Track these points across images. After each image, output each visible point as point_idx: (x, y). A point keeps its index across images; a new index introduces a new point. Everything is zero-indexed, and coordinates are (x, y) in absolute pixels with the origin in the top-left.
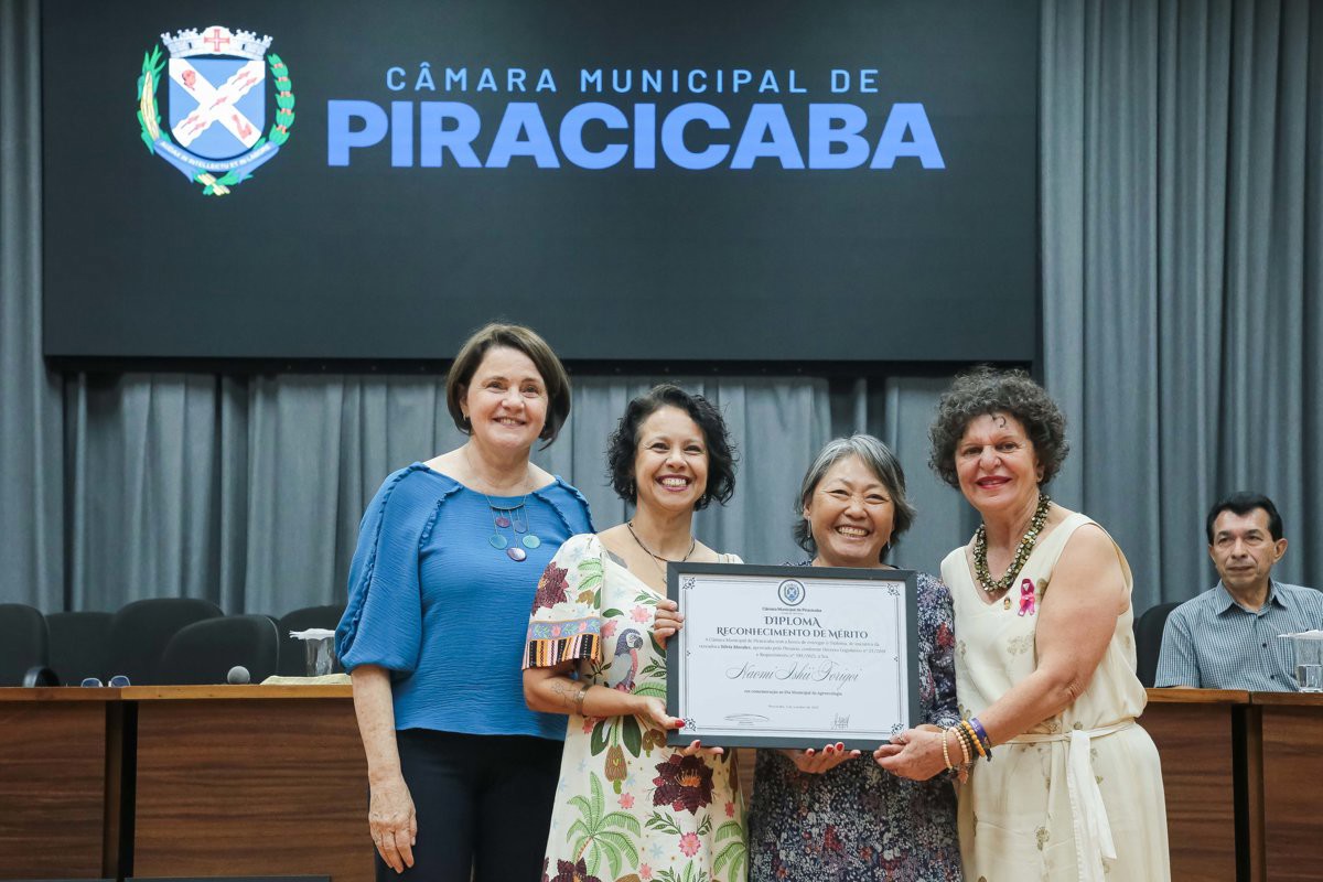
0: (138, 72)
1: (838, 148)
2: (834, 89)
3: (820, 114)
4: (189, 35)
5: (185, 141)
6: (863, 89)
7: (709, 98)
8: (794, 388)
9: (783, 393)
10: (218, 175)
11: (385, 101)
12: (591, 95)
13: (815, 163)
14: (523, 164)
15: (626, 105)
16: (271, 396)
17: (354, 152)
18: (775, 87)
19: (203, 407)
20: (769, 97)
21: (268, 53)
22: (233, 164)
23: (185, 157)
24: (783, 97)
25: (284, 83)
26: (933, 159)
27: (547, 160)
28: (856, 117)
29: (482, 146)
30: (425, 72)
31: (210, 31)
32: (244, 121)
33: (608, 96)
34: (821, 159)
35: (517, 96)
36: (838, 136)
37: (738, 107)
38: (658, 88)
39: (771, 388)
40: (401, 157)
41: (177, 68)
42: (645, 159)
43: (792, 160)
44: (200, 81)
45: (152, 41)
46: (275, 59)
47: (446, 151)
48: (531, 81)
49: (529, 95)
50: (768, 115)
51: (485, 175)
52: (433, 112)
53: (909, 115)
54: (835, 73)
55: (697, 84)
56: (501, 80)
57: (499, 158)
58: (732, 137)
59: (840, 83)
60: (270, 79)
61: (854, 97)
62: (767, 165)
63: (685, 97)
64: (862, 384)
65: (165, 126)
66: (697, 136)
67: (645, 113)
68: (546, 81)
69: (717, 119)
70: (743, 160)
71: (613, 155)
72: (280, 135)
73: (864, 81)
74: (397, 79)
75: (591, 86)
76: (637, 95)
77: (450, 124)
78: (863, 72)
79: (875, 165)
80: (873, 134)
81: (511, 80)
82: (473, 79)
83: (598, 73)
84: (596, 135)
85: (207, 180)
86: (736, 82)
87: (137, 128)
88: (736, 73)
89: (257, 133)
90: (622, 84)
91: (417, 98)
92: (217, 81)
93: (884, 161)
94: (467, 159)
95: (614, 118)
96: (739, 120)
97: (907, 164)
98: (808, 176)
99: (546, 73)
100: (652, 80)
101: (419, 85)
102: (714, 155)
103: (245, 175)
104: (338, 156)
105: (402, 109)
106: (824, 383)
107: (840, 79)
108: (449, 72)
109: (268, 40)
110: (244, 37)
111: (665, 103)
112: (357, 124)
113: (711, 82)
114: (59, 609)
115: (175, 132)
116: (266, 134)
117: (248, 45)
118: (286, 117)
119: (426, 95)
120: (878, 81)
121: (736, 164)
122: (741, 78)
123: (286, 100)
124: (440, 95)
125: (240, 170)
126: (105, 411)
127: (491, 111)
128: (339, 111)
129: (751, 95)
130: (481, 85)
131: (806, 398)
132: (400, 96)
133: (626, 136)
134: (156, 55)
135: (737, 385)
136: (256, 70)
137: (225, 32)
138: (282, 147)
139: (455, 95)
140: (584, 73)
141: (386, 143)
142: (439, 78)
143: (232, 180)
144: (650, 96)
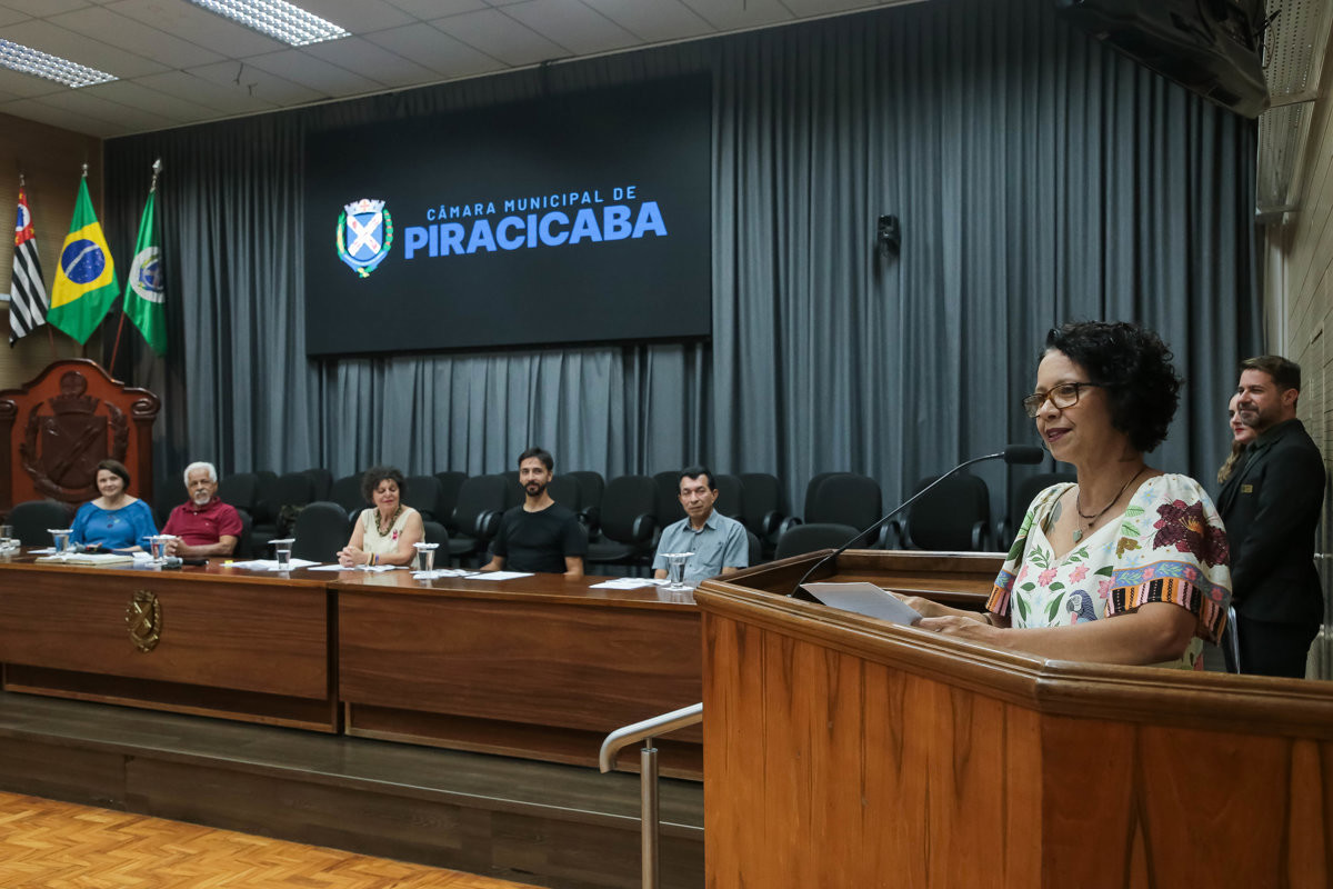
0: (336, 225)
1: (617, 228)
2: (616, 199)
3: (609, 211)
4: (355, 205)
5: (353, 254)
6: (629, 197)
7: (560, 209)
8: (604, 353)
9: (598, 355)
10: (365, 268)
11: (426, 225)
12: (510, 213)
13: (606, 238)
14: (481, 249)
15: (524, 216)
16: (390, 366)
17: (416, 251)
18: (589, 201)
19: (366, 374)
20: (586, 206)
21: (383, 209)
22: (370, 262)
23: (354, 261)
24: (592, 205)
25: (389, 222)
26: (661, 231)
27: (491, 247)
28: (625, 211)
29: (465, 243)
30: (443, 210)
31: (362, 202)
32: (374, 241)
33: (517, 213)
34: (610, 235)
35: (480, 217)
36: (617, 222)
37: (572, 212)
38: (538, 206)
39: (593, 353)
40: (433, 253)
41: (351, 220)
42: (532, 243)
43: (596, 238)
44: (358, 224)
45: (341, 211)
46: (386, 212)
47: (451, 248)
48: (485, 210)
49: (484, 216)
50: (586, 215)
51: (466, 256)
52: (446, 228)
53: (650, 208)
54: (615, 190)
55: (555, 202)
56: (472, 210)
57: (471, 249)
58: (569, 228)
59: (618, 196)
60: (384, 220)
61: (624, 202)
62: (586, 240)
63: (550, 209)
64: (637, 349)
65: (346, 248)
66: (555, 229)
67: (532, 218)
68: (491, 209)
69: (563, 219)
70: (575, 240)
71: (519, 241)
72: (388, 246)
73: (629, 192)
74: (432, 215)
75: (510, 208)
76: (529, 211)
77: (452, 234)
78: (629, 188)
79: (634, 236)
80: (633, 220)
81: (476, 209)
82: (461, 211)
83: (513, 202)
84: (512, 233)
85: (361, 270)
86: (572, 200)
87: (336, 249)
88: (572, 195)
89: (379, 247)
90: (522, 206)
91: (439, 222)
92: (364, 225)
93: (638, 234)
94: (459, 250)
95: (518, 223)
96: (573, 218)
97: (649, 234)
98: (605, 244)
99: (491, 205)
100: (535, 203)
101: (440, 216)
102: (563, 237)
103: (375, 267)
104: (409, 255)
105: (433, 229)
106: (618, 350)
107: (618, 192)
108: (452, 209)
109: (383, 203)
110: (375, 203)
111: (541, 213)
112: (416, 238)
113: (560, 200)
114: (317, 466)
115: (350, 250)
116: (382, 247)
117: (373, 206)
118: (390, 238)
119: (443, 221)
120: (636, 192)
121: (573, 241)
122: (574, 197)
123: (390, 230)
124: (448, 220)
125: (373, 264)
126: (333, 377)
127: (468, 224)
128: (410, 232)
129: (579, 205)
130: (465, 214)
131: (608, 358)
132: (433, 223)
133: (524, 232)
134: (343, 216)
135: (577, 353)
136: (378, 218)
137: (367, 201)
138: (389, 252)
139: (455, 220)
140: (507, 203)
141: (427, 247)
142: (448, 212)
143: (370, 269)
144: (535, 211)
